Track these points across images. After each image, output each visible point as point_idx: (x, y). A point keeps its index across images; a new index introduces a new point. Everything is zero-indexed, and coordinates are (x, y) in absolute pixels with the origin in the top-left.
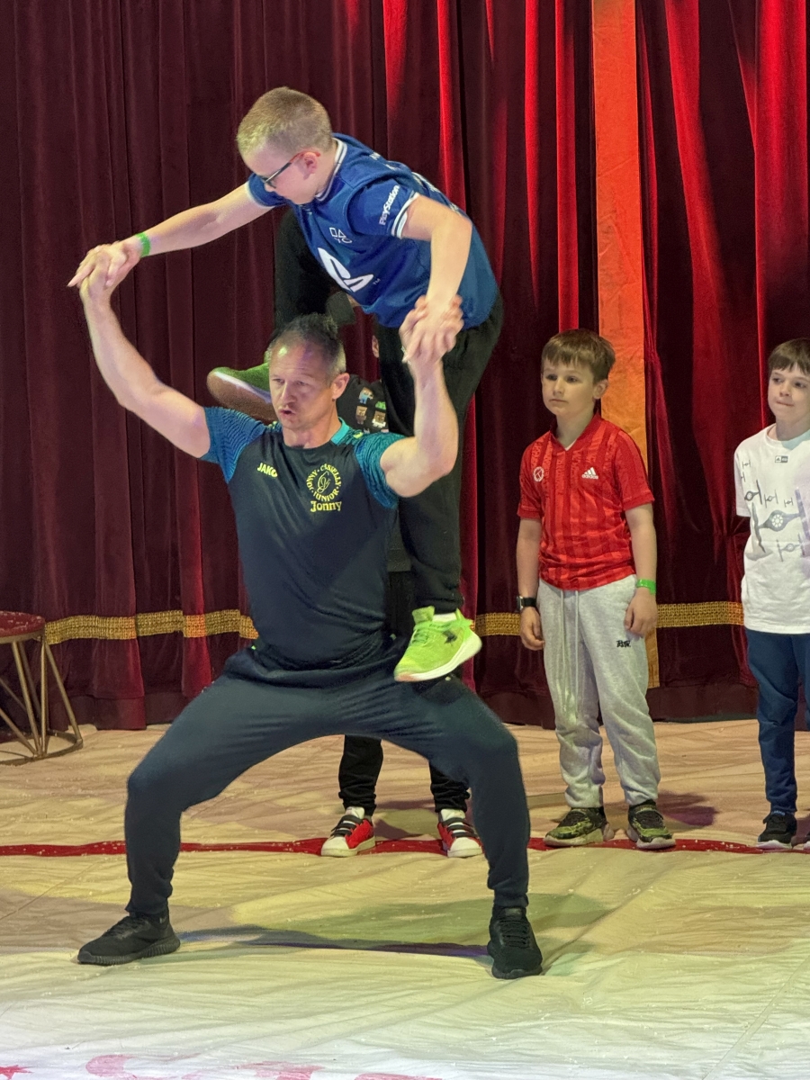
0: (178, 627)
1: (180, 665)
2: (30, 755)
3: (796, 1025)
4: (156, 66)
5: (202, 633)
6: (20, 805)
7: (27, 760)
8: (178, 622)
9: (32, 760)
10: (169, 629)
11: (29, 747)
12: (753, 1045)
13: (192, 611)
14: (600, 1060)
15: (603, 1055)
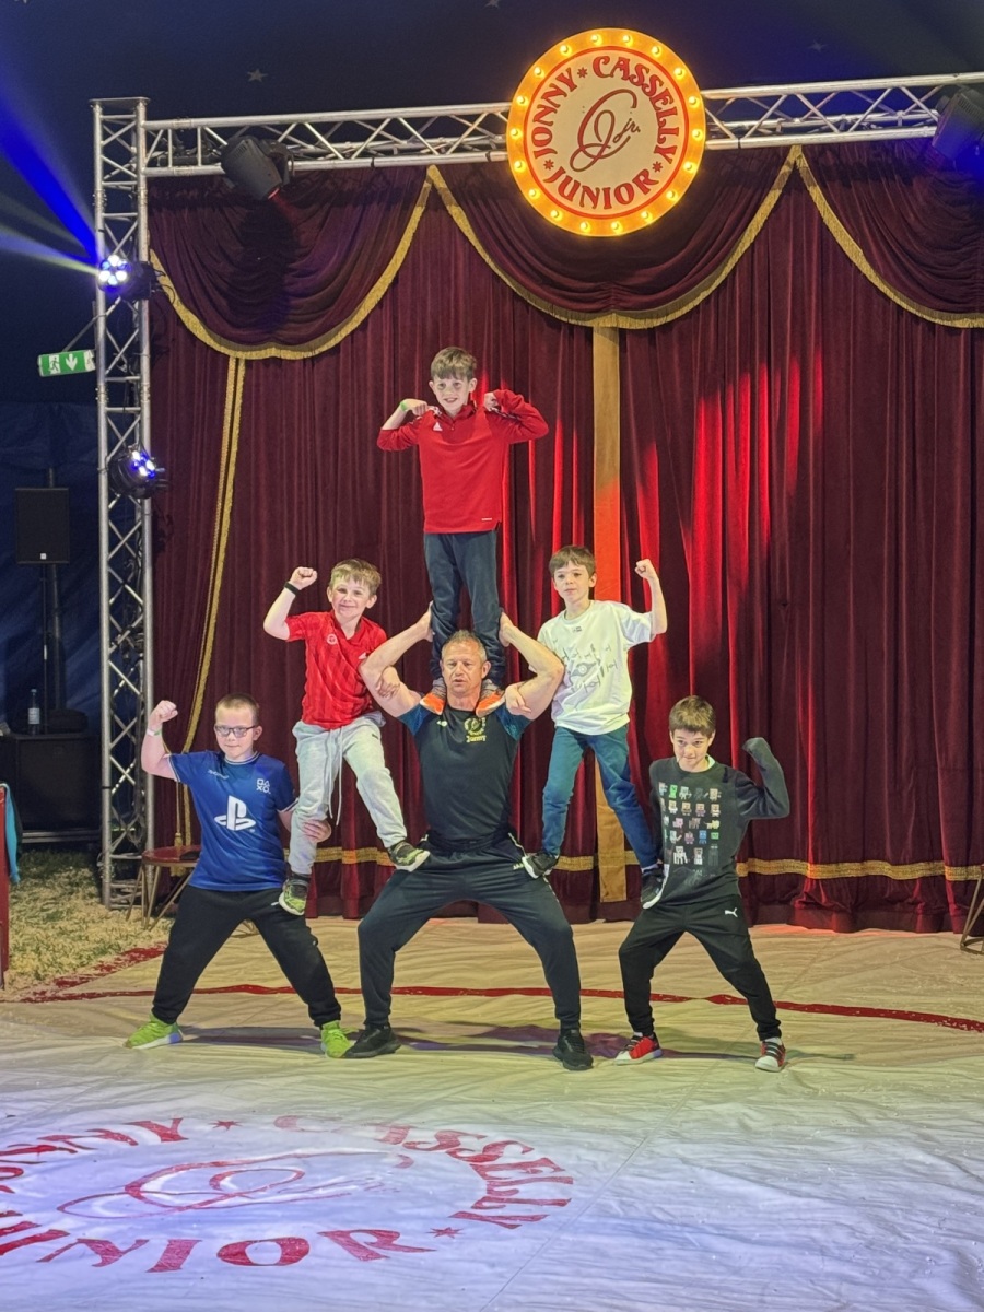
0: (340, 857)
1: (340, 882)
2: (249, 932)
3: (702, 1108)
4: (335, 524)
5: (354, 861)
6: (242, 963)
7: (247, 935)
8: (340, 854)
9: (250, 935)
10: (335, 858)
11: (248, 927)
12: (678, 1119)
13: (348, 848)
14: (582, 1126)
15: (584, 1124)
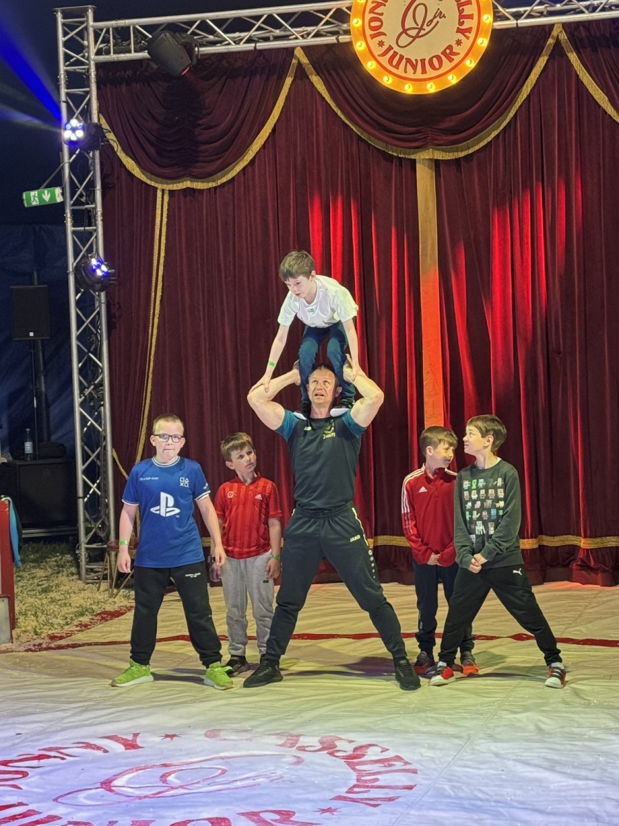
3: (509, 716)
12: (491, 725)
